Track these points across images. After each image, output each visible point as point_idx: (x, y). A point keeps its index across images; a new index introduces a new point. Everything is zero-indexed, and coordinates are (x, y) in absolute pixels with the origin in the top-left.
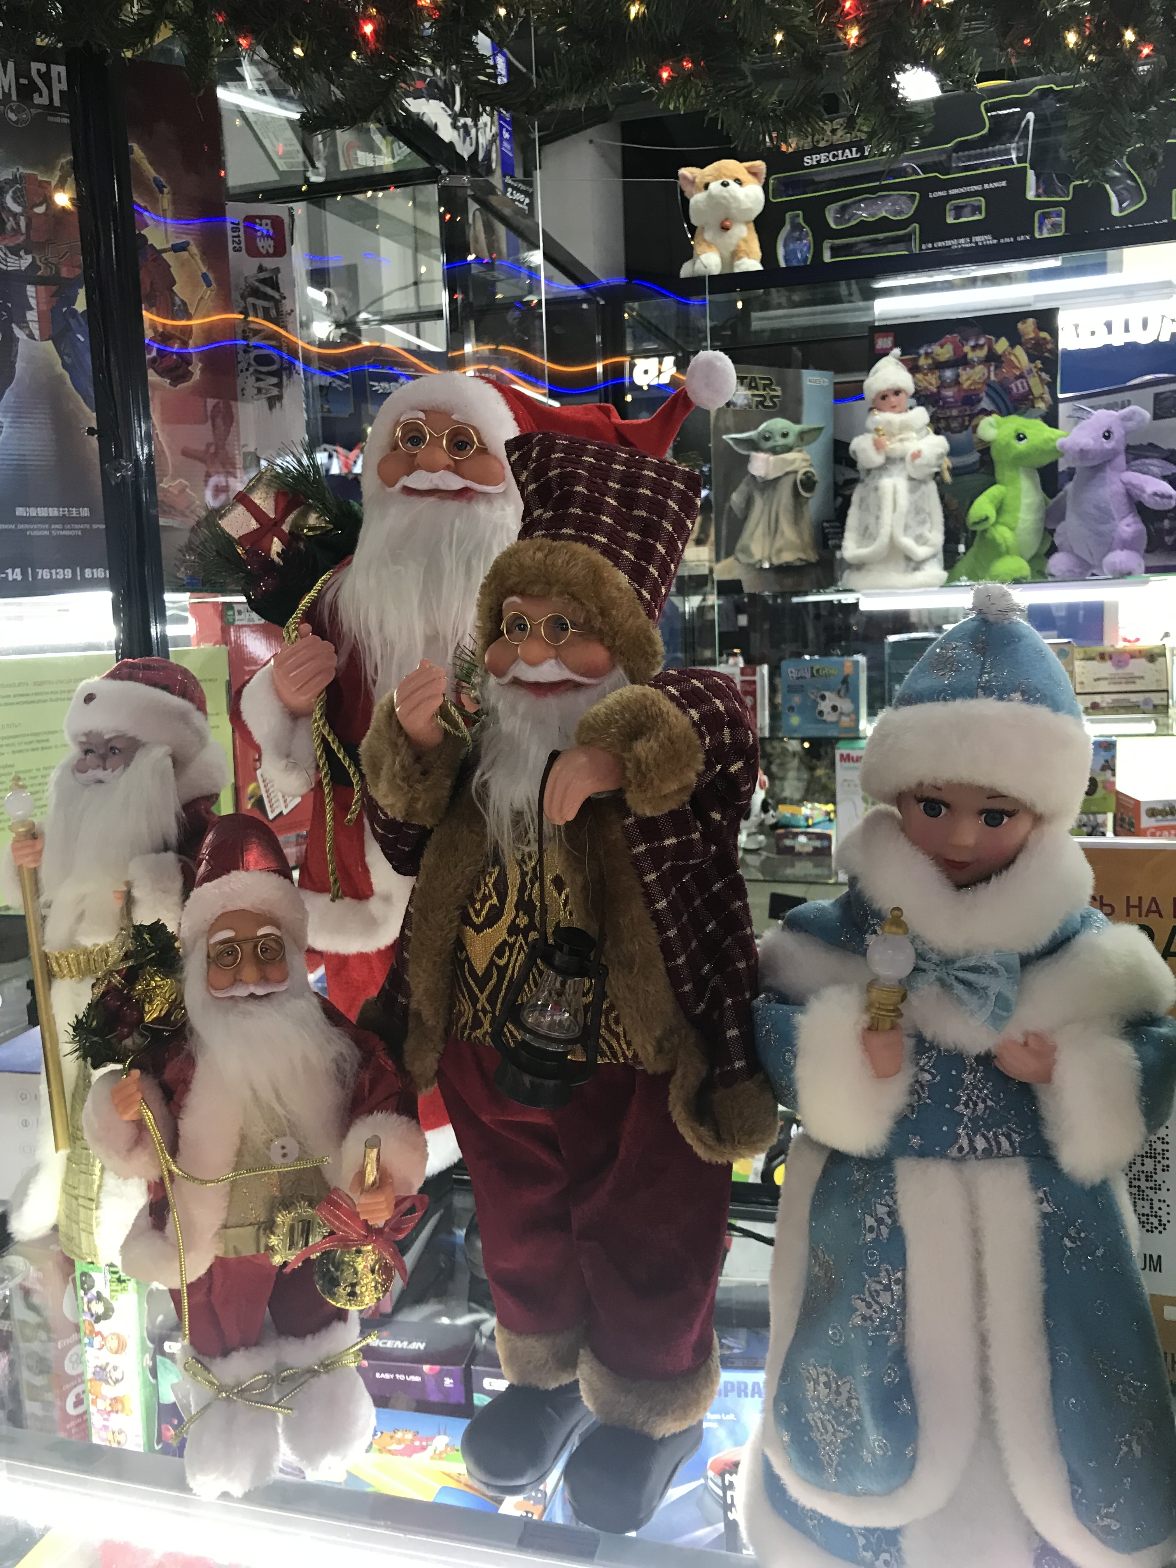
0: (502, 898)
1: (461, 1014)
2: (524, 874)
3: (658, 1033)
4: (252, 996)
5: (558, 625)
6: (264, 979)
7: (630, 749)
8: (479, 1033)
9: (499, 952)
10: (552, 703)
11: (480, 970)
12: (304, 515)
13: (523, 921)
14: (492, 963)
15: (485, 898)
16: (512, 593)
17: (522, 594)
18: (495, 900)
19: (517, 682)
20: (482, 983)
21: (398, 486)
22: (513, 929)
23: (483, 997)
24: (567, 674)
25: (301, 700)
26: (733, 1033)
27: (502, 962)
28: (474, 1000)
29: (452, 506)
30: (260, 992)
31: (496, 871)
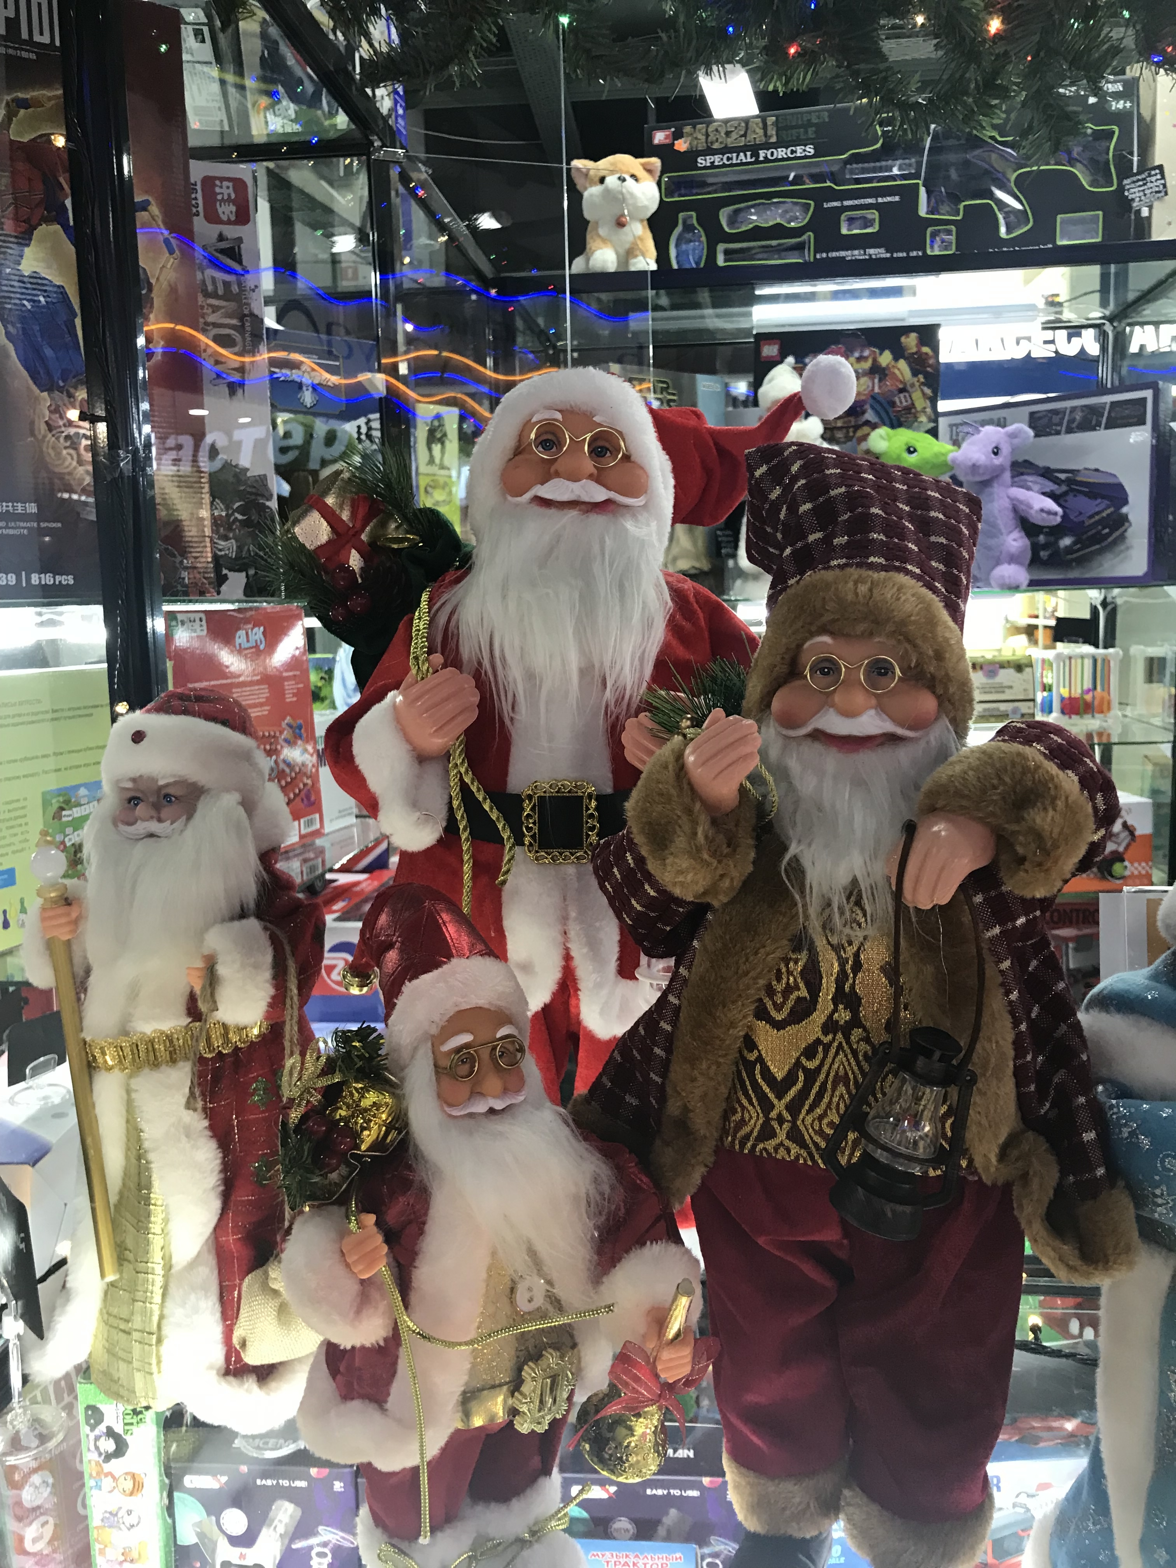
0: (814, 988)
1: (743, 1122)
2: (842, 963)
4: (492, 1111)
5: (880, 669)
6: (506, 1091)
7: (1019, 819)
8: (770, 1144)
9: (810, 1052)
10: (867, 758)
11: (779, 1075)
12: (383, 525)
13: (843, 1016)
14: (798, 1064)
15: (788, 990)
16: (823, 630)
18: (804, 993)
19: (818, 735)
20: (781, 1088)
21: (528, 496)
22: (830, 1026)
23: (780, 1106)
24: (889, 727)
26: (1089, 1136)
27: (811, 1065)
28: (766, 1106)
30: (499, 1105)
31: (803, 957)
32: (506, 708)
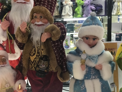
0: (35, 52)
1: (30, 67)
2: (38, 49)
3: (55, 67)
5: (41, 17)
8: (32, 69)
9: (35, 59)
10: (41, 27)
11: (32, 61)
13: (38, 55)
14: (34, 60)
15: (33, 52)
17: (36, 13)
18: (34, 52)
19: (36, 25)
20: (33, 63)
21: (16, 2)
22: (37, 56)
23: (33, 65)
24: (42, 23)
25: (5, 29)
27: (35, 60)
29: (24, 4)
31: (34, 49)
32: (14, 25)
